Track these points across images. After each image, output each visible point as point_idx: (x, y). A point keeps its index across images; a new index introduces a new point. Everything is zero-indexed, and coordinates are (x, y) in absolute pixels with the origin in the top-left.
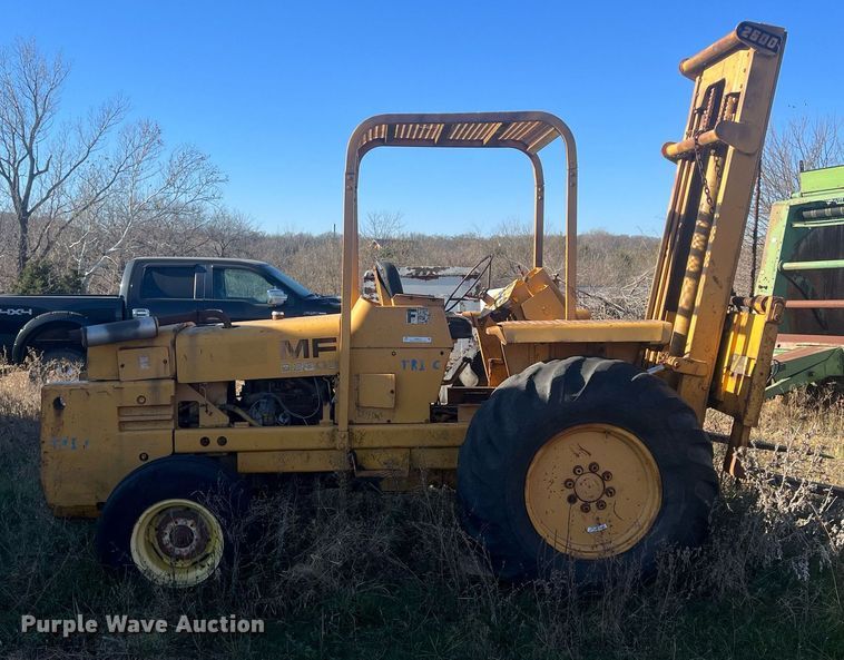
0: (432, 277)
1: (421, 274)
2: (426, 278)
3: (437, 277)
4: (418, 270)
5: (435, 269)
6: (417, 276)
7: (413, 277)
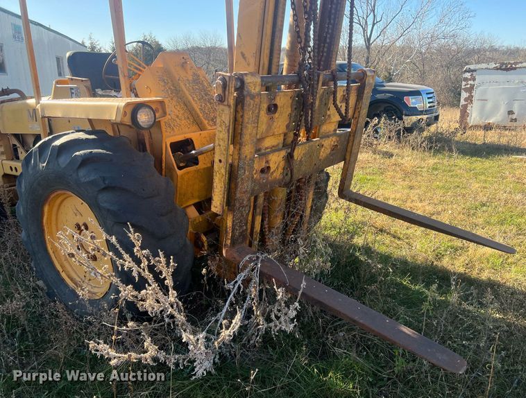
0: (511, 69)
1: (504, 67)
2: (507, 70)
4: (503, 64)
5: (514, 63)
7: (498, 69)
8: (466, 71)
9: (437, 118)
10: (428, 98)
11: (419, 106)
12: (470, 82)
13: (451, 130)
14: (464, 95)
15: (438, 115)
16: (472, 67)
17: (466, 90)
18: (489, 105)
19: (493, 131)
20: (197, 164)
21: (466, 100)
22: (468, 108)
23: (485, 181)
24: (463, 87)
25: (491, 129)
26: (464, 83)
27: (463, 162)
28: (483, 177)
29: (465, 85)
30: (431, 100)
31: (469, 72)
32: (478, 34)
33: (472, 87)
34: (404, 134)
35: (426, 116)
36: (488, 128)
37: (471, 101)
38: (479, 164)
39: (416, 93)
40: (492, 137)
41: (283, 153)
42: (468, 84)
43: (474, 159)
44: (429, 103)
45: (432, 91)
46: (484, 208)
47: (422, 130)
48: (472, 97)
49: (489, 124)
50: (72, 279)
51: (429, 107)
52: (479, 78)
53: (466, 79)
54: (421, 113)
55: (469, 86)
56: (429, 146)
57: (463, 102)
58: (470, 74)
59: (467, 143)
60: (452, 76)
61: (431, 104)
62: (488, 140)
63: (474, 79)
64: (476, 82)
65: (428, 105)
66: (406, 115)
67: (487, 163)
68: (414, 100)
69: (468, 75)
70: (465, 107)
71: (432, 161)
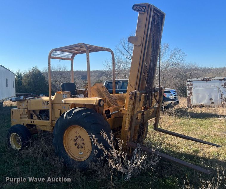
0: (209, 80)
1: (205, 80)
2: (207, 81)
3: (210, 80)
4: (204, 78)
5: (210, 78)
6: (203, 80)
7: (202, 81)
8: (187, 82)
9: (178, 102)
10: (174, 94)
11: (170, 97)
12: (190, 86)
13: (185, 108)
14: (188, 92)
15: (179, 101)
16: (190, 80)
17: (189, 90)
18: (200, 96)
19: (204, 108)
20: (111, 117)
21: (189, 94)
22: (191, 98)
23: (205, 128)
24: (187, 88)
25: (203, 107)
26: (187, 87)
27: (193, 121)
28: (204, 126)
29: (188, 88)
30: (175, 95)
31: (189, 82)
32: (189, 63)
33: (191, 88)
34: (165, 109)
35: (174, 101)
36: (201, 106)
37: (192, 95)
38: (201, 121)
39: (168, 92)
40: (204, 110)
41: (141, 113)
42: (189, 87)
43: (198, 119)
44: (174, 96)
45: (175, 91)
46: (207, 137)
47: (172, 107)
48: (192, 93)
49: (202, 104)
50: (72, 156)
51: (174, 98)
52: (194, 85)
53: (188, 85)
54: (172, 100)
55: (190, 88)
56: (177, 114)
57: (188, 95)
58: (190, 83)
59: (193, 113)
60: (178, 82)
61: (175, 96)
62: (203, 112)
63: (192, 85)
64: (193, 86)
65: (174, 97)
66: (165, 101)
67: (204, 121)
68: (167, 95)
69: (189, 83)
70: (189, 97)
71: (180, 120)
